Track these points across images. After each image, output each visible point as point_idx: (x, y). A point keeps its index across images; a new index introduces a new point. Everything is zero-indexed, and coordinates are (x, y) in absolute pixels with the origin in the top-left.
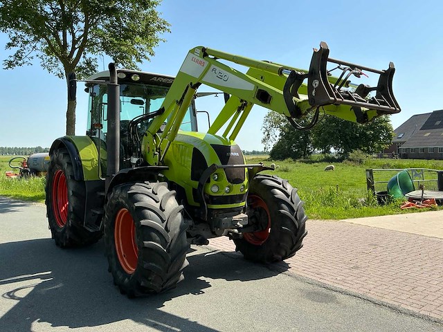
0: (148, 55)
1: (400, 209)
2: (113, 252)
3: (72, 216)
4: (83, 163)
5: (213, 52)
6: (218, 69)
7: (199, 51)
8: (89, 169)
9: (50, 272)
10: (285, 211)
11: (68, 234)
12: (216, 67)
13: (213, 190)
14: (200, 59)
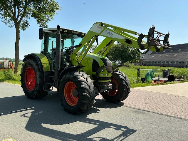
0: (51, 19)
1: (150, 84)
2: (64, 98)
3: (38, 86)
4: (43, 64)
5: (105, 24)
6: (108, 31)
7: (99, 24)
8: (45, 67)
9: (33, 108)
10: (124, 83)
11: (36, 93)
12: (107, 30)
13: (101, 75)
14: (100, 26)
